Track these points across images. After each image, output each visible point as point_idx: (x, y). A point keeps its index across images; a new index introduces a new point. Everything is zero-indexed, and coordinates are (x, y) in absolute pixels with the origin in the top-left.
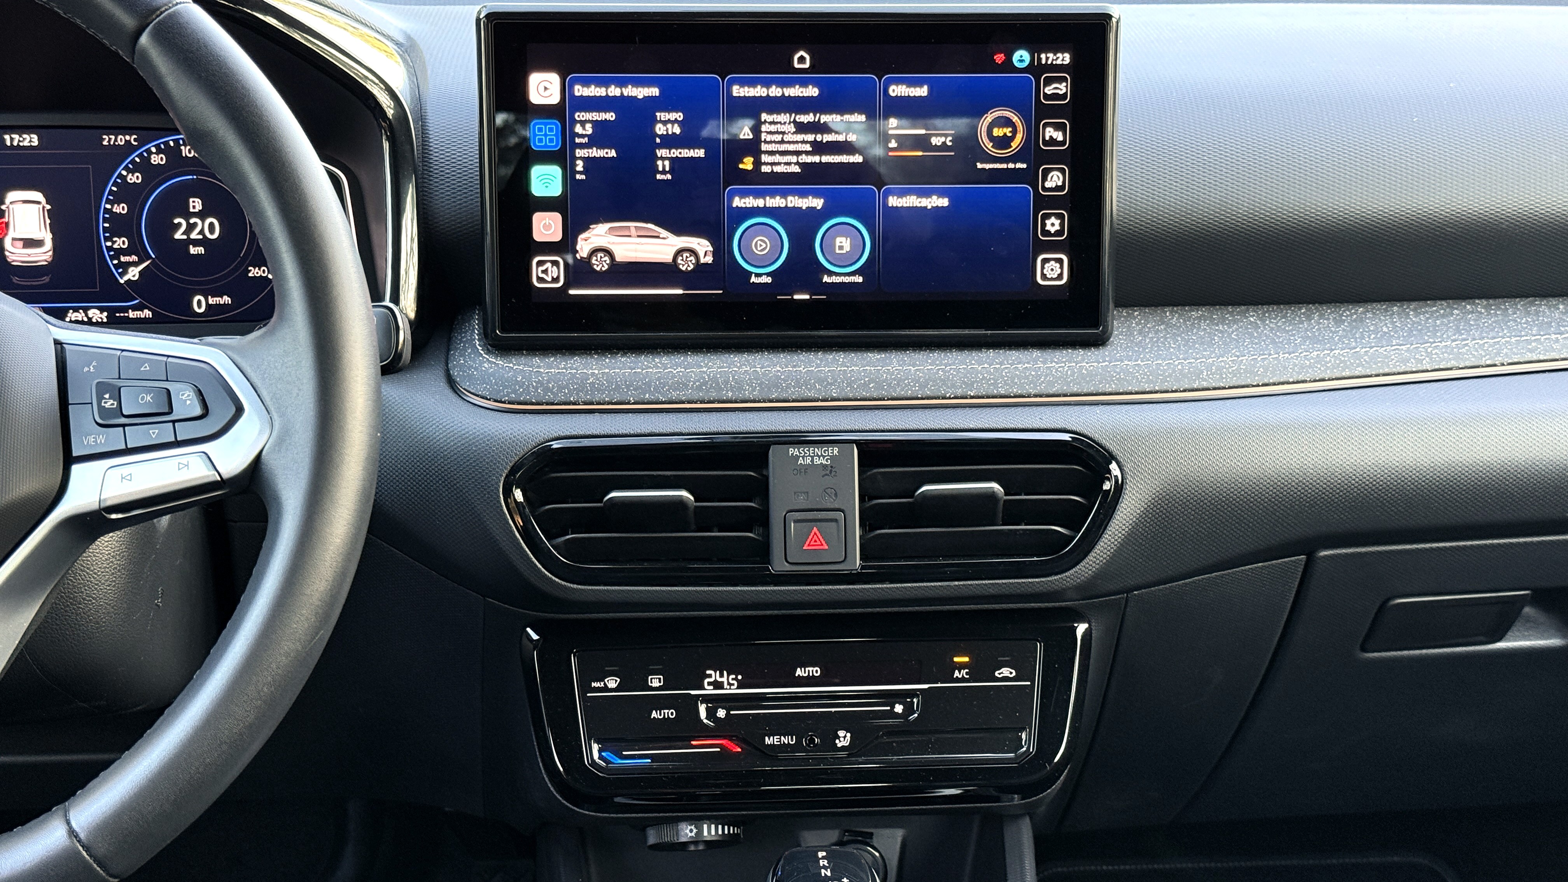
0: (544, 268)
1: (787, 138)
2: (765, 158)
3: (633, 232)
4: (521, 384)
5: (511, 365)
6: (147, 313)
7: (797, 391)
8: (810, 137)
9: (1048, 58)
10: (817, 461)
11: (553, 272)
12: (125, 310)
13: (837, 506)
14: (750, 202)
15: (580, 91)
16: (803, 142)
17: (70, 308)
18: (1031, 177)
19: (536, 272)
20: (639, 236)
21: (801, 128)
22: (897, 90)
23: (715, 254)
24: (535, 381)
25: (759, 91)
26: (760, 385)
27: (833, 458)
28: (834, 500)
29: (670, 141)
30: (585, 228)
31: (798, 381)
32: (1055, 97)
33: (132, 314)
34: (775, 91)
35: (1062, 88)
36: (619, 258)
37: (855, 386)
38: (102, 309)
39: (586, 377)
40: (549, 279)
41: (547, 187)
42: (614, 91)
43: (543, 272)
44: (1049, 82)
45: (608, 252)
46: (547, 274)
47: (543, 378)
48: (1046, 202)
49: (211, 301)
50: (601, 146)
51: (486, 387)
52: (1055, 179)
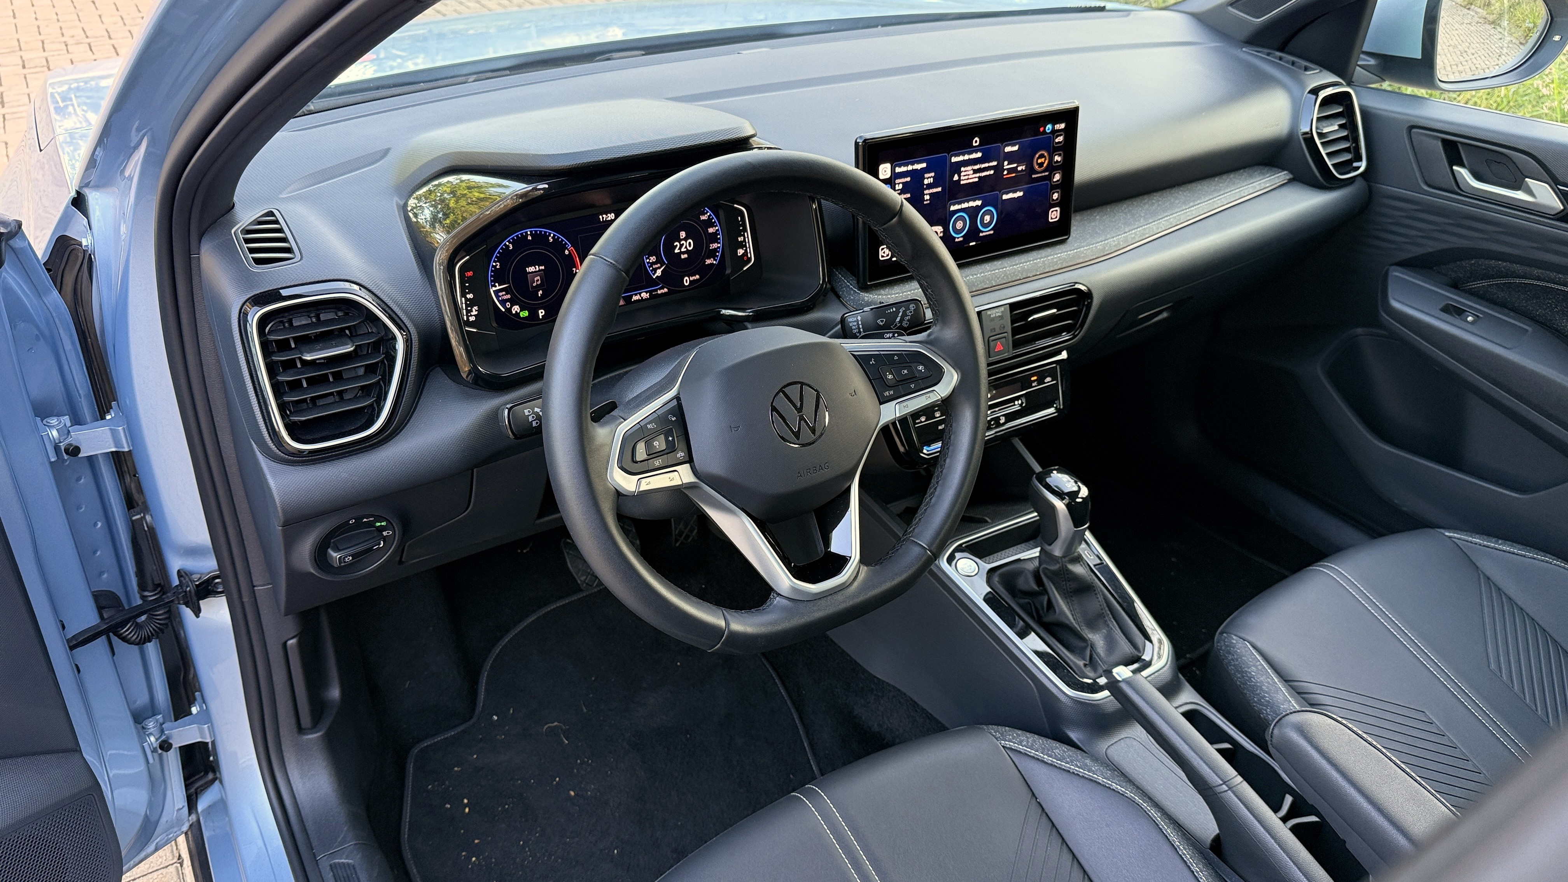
0: (883, 251)
1: (970, 177)
5: (875, 296)
6: (666, 290)
7: (981, 285)
8: (977, 175)
9: (1057, 127)
10: (997, 315)
11: (887, 252)
12: (656, 290)
13: (1004, 331)
14: (957, 207)
15: (898, 170)
16: (975, 177)
17: (633, 295)
18: (1049, 178)
19: (880, 252)
21: (975, 171)
22: (1008, 149)
23: (944, 231)
25: (961, 158)
27: (1002, 312)
28: (1003, 329)
29: (930, 186)
31: (980, 281)
32: (1059, 142)
33: (659, 292)
34: (966, 157)
35: (1062, 138)
37: (1000, 279)
38: (646, 292)
40: (885, 255)
42: (910, 168)
44: (1057, 137)
48: (1054, 187)
49: (692, 279)
50: (904, 194)
52: (1057, 177)
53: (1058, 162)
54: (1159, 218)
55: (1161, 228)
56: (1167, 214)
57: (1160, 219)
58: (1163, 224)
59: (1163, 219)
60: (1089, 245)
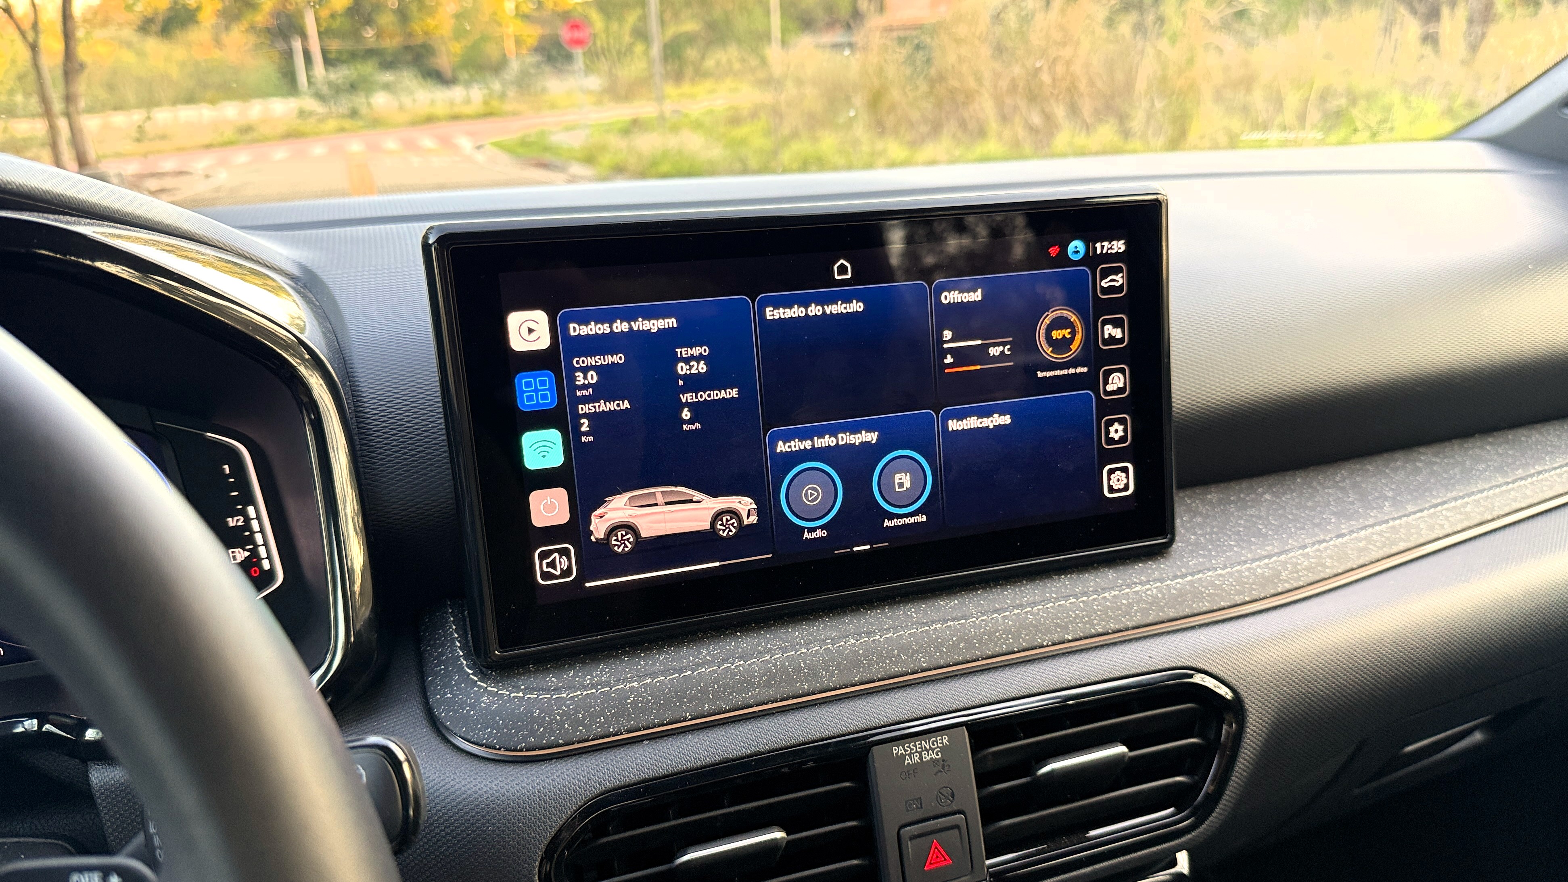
0: (549, 560)
3: (660, 499)
4: (540, 721)
5: (521, 694)
7: (882, 667)
9: (1103, 247)
10: (928, 757)
11: (563, 563)
13: (955, 808)
14: (796, 445)
18: (1091, 381)
19: (539, 567)
20: (667, 503)
22: (950, 297)
23: (760, 512)
24: (558, 714)
25: (796, 312)
26: (838, 667)
27: (943, 749)
28: (952, 802)
30: (600, 502)
34: (814, 310)
35: (1119, 280)
36: (644, 534)
37: (944, 650)
39: (623, 696)
41: (544, 456)
43: (548, 565)
44: (1105, 274)
45: (630, 528)
46: (555, 568)
47: (568, 707)
50: (610, 398)
51: (491, 732)
52: (1117, 381)
53: (1112, 340)
54: (1435, 501)
55: (1442, 526)
56: (1454, 494)
57: (1436, 506)
58: (1447, 518)
59: (1446, 506)
60: (1232, 565)
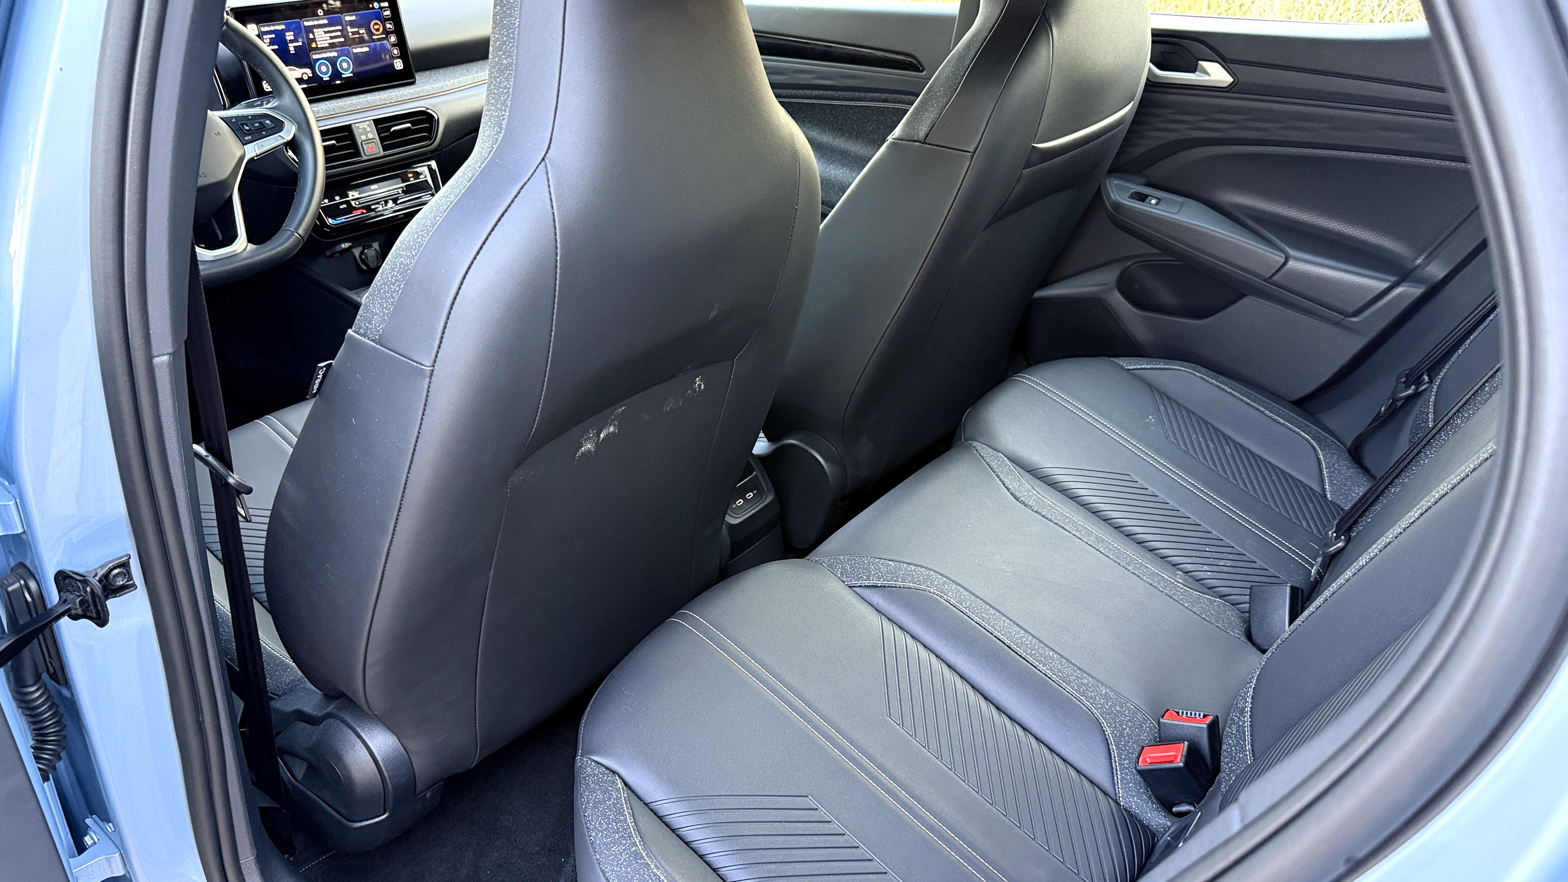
0: (267, 85)
1: (323, 36)
2: (318, 43)
9: (382, 5)
13: (373, 138)
14: (317, 56)
15: (263, 29)
16: (327, 37)
18: (387, 39)
19: (265, 86)
21: (325, 32)
23: (312, 73)
25: (311, 23)
27: (367, 125)
29: (291, 41)
31: (348, 106)
32: (387, 15)
34: (316, 23)
35: (388, 12)
37: (365, 105)
40: (269, 88)
42: (272, 28)
44: (385, 11)
48: (393, 45)
52: (393, 39)
53: (390, 28)
60: (430, 87)
